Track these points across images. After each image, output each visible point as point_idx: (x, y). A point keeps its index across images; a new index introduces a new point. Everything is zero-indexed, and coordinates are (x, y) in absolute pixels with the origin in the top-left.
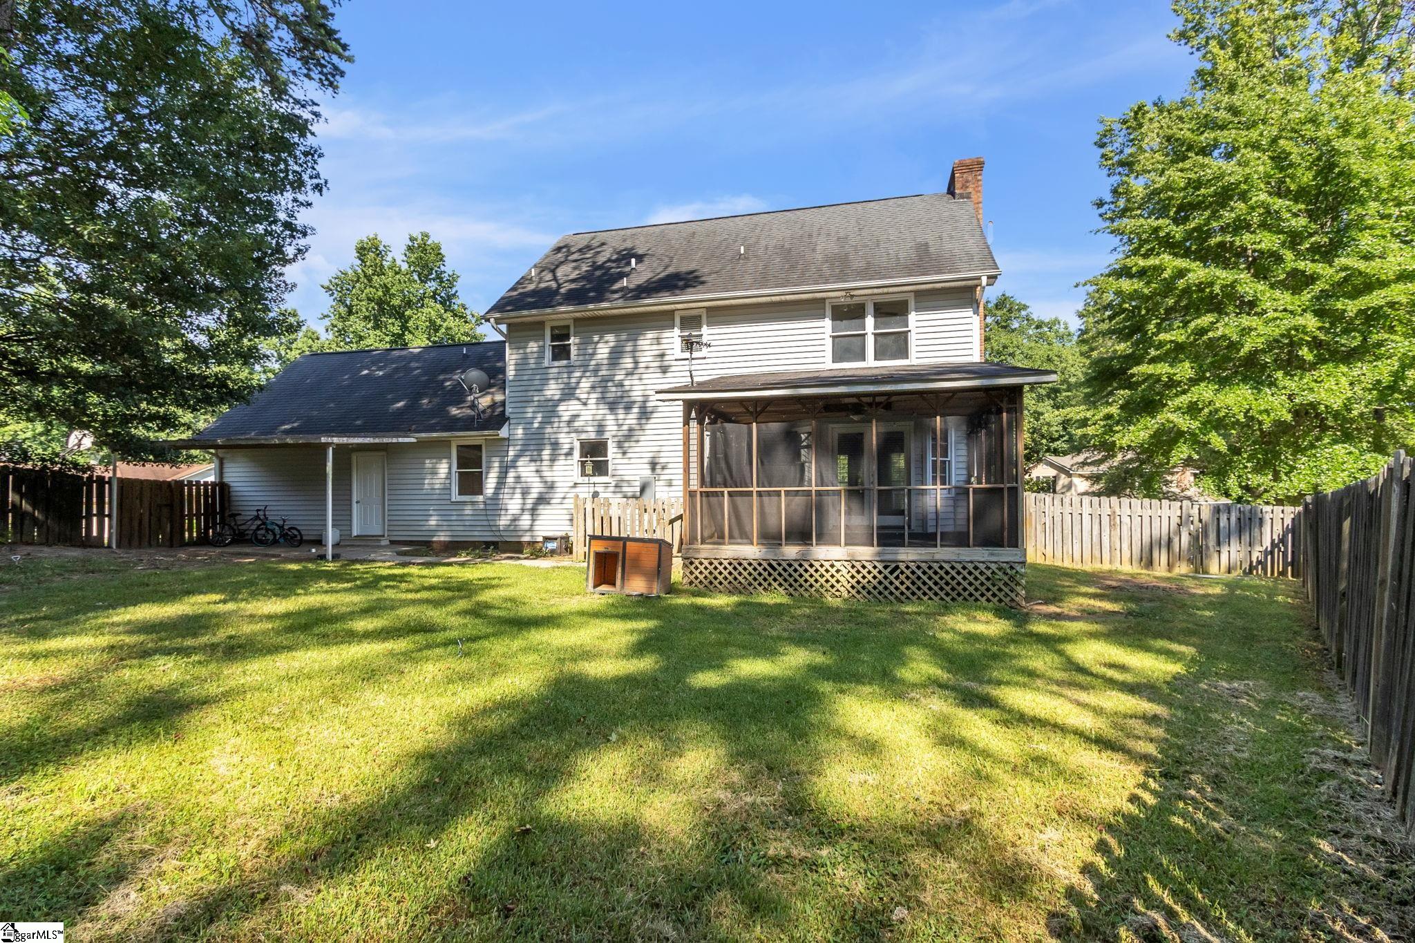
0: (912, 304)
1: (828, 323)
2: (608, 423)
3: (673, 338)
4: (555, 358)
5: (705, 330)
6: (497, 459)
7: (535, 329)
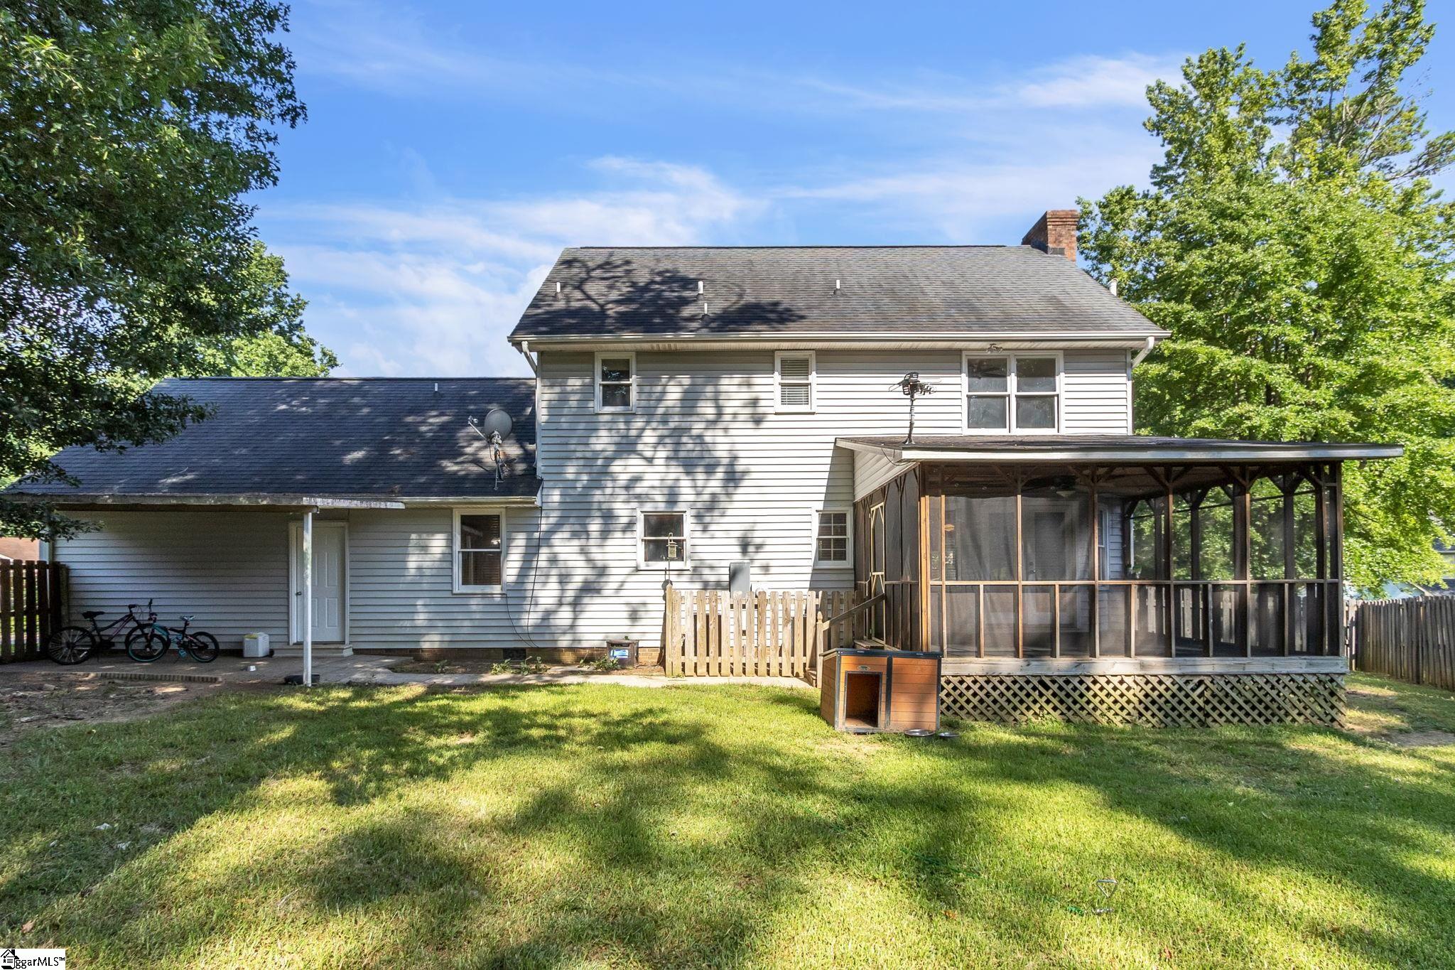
0: (1060, 364)
1: (964, 379)
2: (683, 491)
3: (769, 385)
4: (606, 402)
5: (813, 378)
6: (522, 536)
7: (581, 360)
